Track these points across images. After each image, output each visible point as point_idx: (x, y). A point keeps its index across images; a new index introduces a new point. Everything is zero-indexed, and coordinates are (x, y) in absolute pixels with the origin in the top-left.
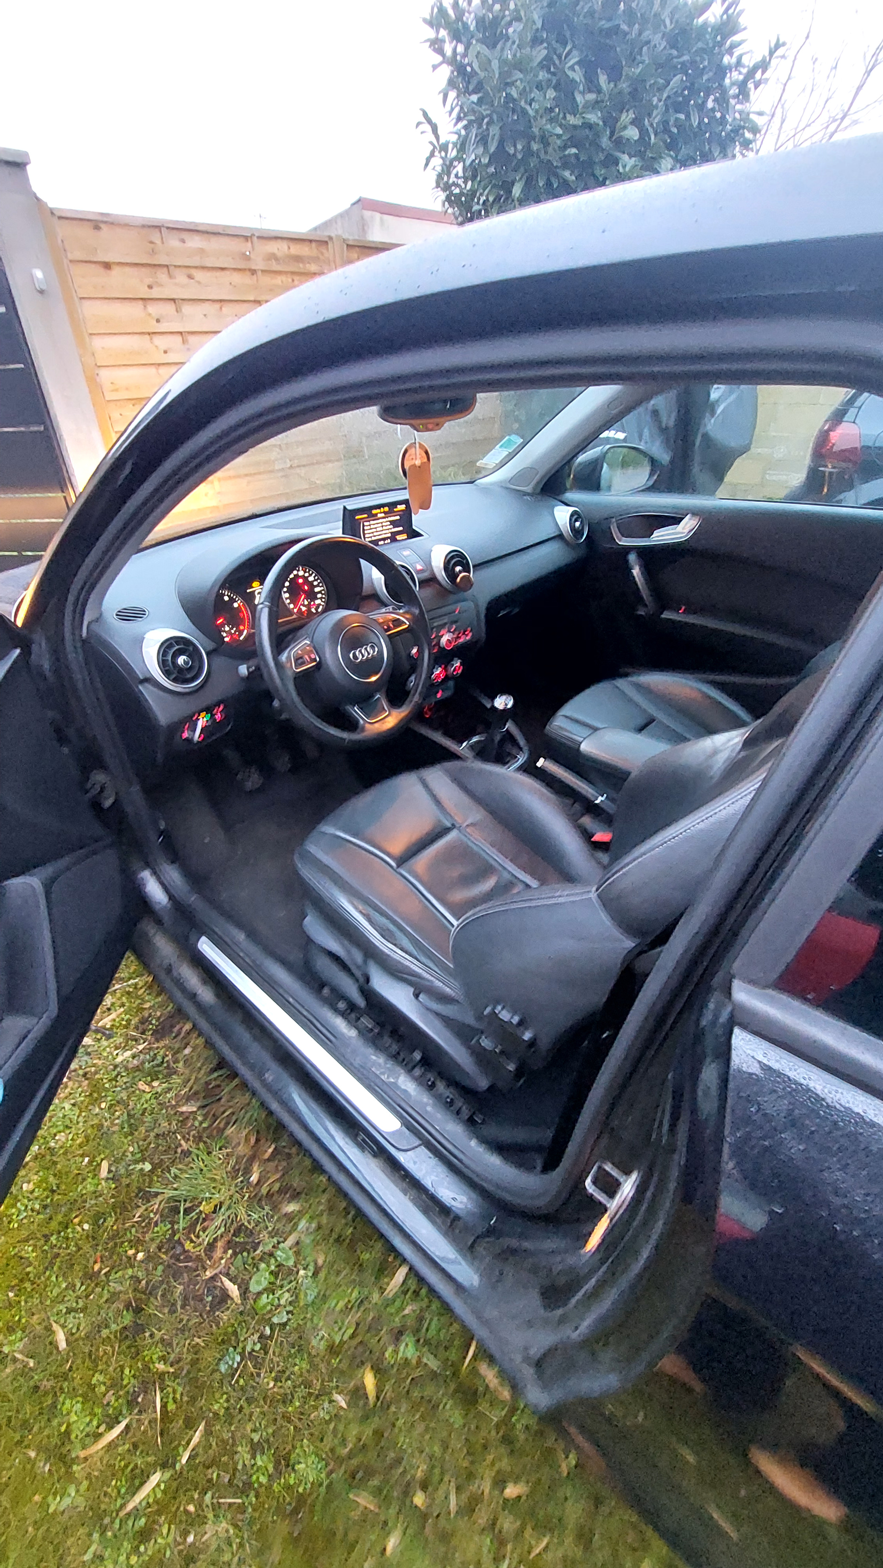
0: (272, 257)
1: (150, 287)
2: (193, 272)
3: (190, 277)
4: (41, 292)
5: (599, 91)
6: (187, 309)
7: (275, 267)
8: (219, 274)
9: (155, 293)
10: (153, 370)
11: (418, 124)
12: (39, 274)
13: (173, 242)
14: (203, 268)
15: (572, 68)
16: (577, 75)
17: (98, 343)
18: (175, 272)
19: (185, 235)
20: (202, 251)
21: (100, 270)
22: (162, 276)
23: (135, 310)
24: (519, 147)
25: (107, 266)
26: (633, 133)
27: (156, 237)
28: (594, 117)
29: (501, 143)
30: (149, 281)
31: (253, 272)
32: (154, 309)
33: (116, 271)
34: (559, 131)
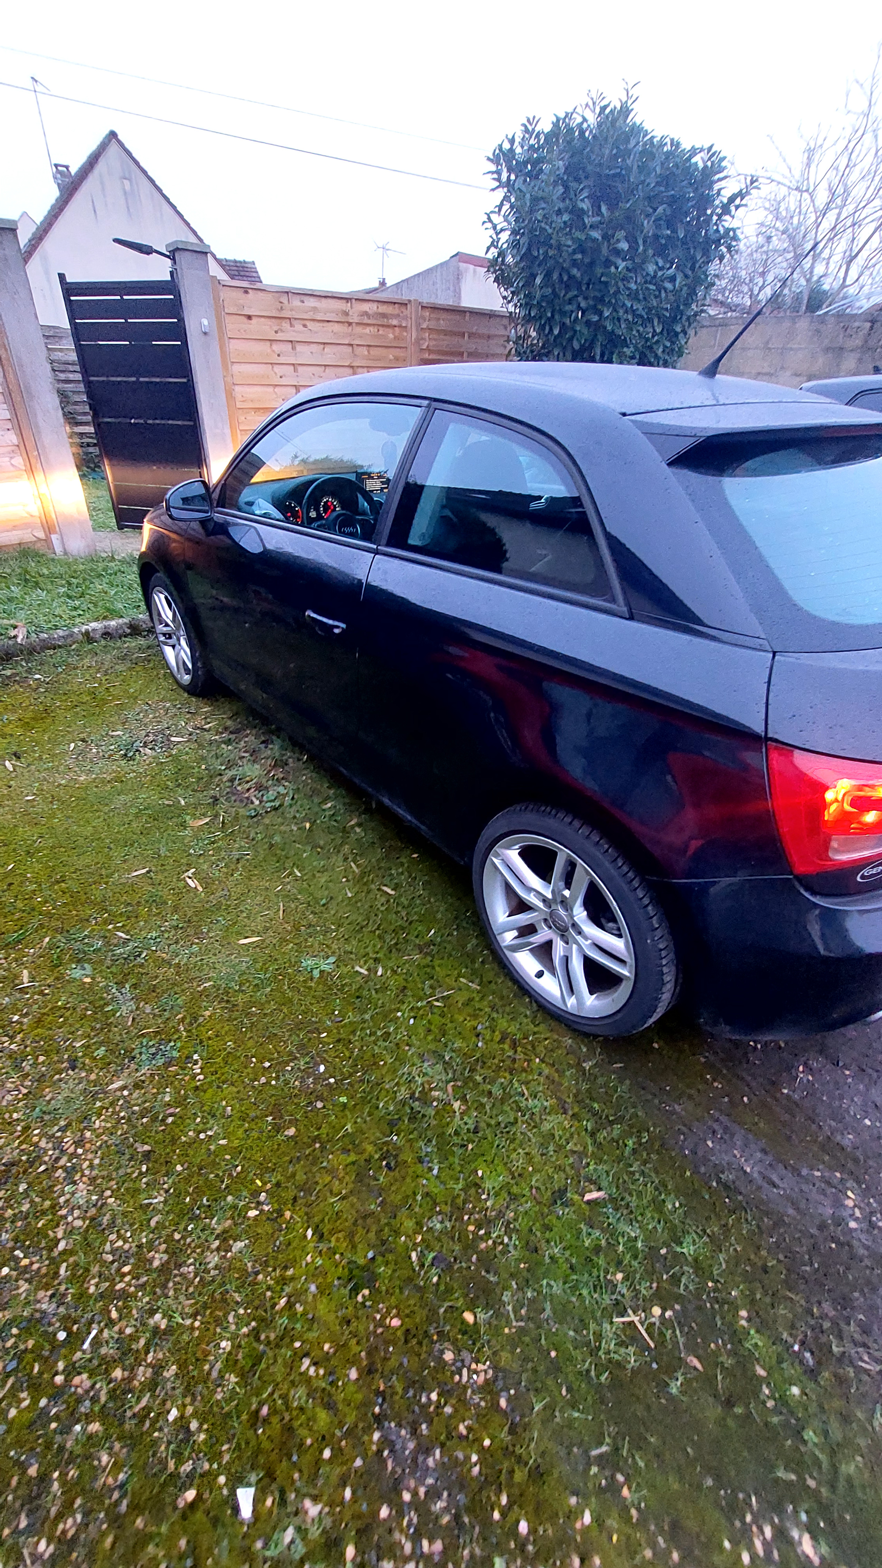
0: (365, 314)
1: (276, 332)
2: (308, 323)
3: (305, 326)
4: (205, 333)
5: (603, 216)
6: (299, 348)
7: (366, 321)
8: (326, 324)
9: (280, 336)
10: (271, 389)
11: (484, 223)
12: (205, 322)
13: (296, 302)
14: (313, 320)
15: (582, 200)
16: (585, 205)
17: (236, 368)
18: (294, 322)
19: (303, 298)
20: (315, 309)
21: (245, 320)
22: (286, 325)
23: (265, 347)
24: (541, 252)
25: (249, 317)
26: (624, 246)
27: (284, 299)
28: (596, 234)
29: (529, 249)
30: (276, 328)
31: (350, 324)
32: (276, 347)
33: (254, 321)
34: (569, 243)
